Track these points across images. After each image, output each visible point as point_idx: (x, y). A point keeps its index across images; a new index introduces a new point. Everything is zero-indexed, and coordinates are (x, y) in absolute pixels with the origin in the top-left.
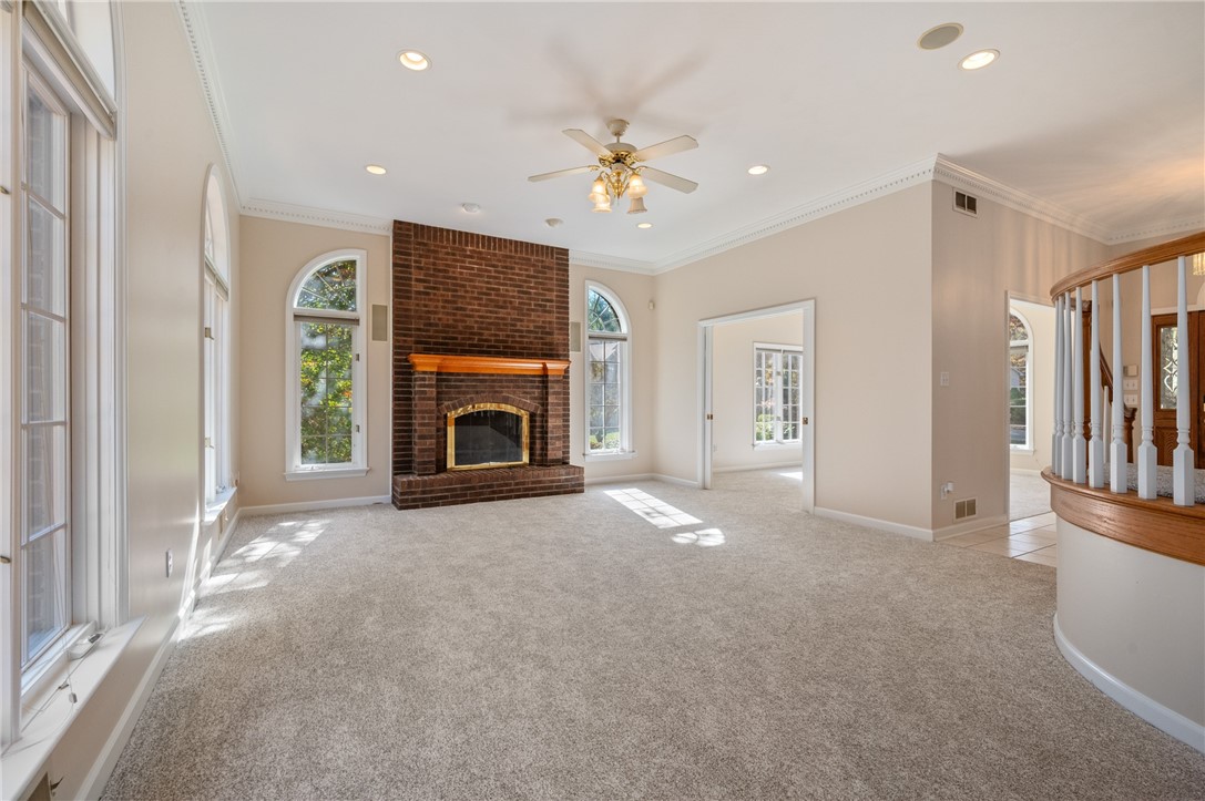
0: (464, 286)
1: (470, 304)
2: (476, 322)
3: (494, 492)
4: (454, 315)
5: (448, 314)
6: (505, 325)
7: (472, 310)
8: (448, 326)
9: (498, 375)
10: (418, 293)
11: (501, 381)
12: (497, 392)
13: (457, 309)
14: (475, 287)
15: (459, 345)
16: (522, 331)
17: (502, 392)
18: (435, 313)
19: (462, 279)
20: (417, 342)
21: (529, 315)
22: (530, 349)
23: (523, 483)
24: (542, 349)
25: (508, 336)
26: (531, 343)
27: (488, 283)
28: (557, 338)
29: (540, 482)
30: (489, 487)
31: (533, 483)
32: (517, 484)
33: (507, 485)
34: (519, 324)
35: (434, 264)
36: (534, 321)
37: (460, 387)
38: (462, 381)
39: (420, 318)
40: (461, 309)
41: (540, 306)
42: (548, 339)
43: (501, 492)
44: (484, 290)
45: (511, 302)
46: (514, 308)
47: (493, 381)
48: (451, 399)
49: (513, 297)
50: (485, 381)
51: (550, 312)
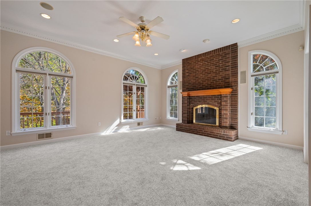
0: (198, 70)
1: (199, 75)
2: (201, 80)
3: (197, 132)
4: (195, 79)
5: (194, 80)
6: (211, 79)
7: (200, 77)
8: (194, 83)
9: (206, 96)
10: (187, 76)
11: (207, 98)
12: (205, 101)
13: (196, 78)
14: (201, 70)
15: (197, 88)
16: (216, 80)
17: (207, 101)
18: (191, 80)
19: (197, 69)
20: (187, 89)
21: (219, 74)
22: (219, 86)
23: (207, 132)
24: (224, 85)
25: (211, 83)
26: (220, 83)
27: (205, 67)
28: (231, 79)
29: (213, 133)
30: (196, 130)
31: (210, 132)
32: (205, 131)
33: (201, 131)
34: (215, 78)
35: (191, 67)
36: (221, 75)
37: (195, 100)
38: (195, 98)
39: (187, 82)
40: (198, 77)
41: (224, 69)
42: (227, 81)
43: (200, 132)
44: (204, 70)
45: (212, 71)
46: (214, 73)
47: (204, 98)
48: (192, 103)
49: (213, 69)
50: (202, 98)
51: (228, 70)
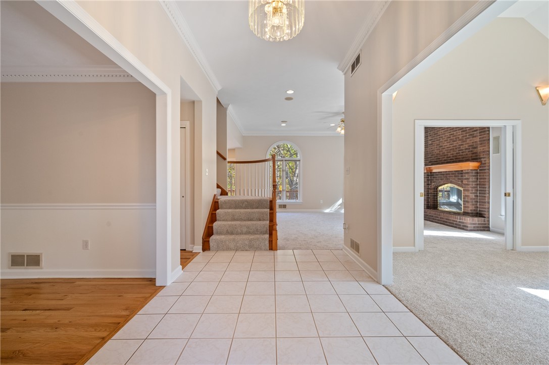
0: (442, 137)
1: (444, 144)
2: (446, 150)
3: (433, 219)
4: (439, 149)
5: (437, 150)
6: (456, 149)
7: (445, 146)
8: (437, 154)
9: (449, 171)
10: (430, 144)
11: (449, 174)
12: (448, 179)
13: (440, 147)
14: (446, 136)
15: (441, 161)
16: (462, 150)
17: (450, 179)
18: (434, 150)
19: (442, 134)
20: (430, 162)
21: (466, 141)
22: (466, 157)
23: (443, 218)
24: (472, 157)
25: (457, 153)
26: (467, 154)
27: (450, 132)
28: (480, 149)
29: (449, 220)
30: (432, 216)
31: (446, 219)
32: (441, 218)
33: (437, 217)
34: (462, 146)
35: (434, 132)
36: (468, 144)
37: (436, 177)
38: (437, 175)
39: (430, 153)
40: (442, 146)
41: (471, 135)
42: (475, 150)
43: (436, 219)
44: (449, 136)
45: (458, 138)
46: (460, 140)
47: (447, 174)
48: (434, 182)
49: (459, 135)
50: (444, 174)
51: (475, 137)
